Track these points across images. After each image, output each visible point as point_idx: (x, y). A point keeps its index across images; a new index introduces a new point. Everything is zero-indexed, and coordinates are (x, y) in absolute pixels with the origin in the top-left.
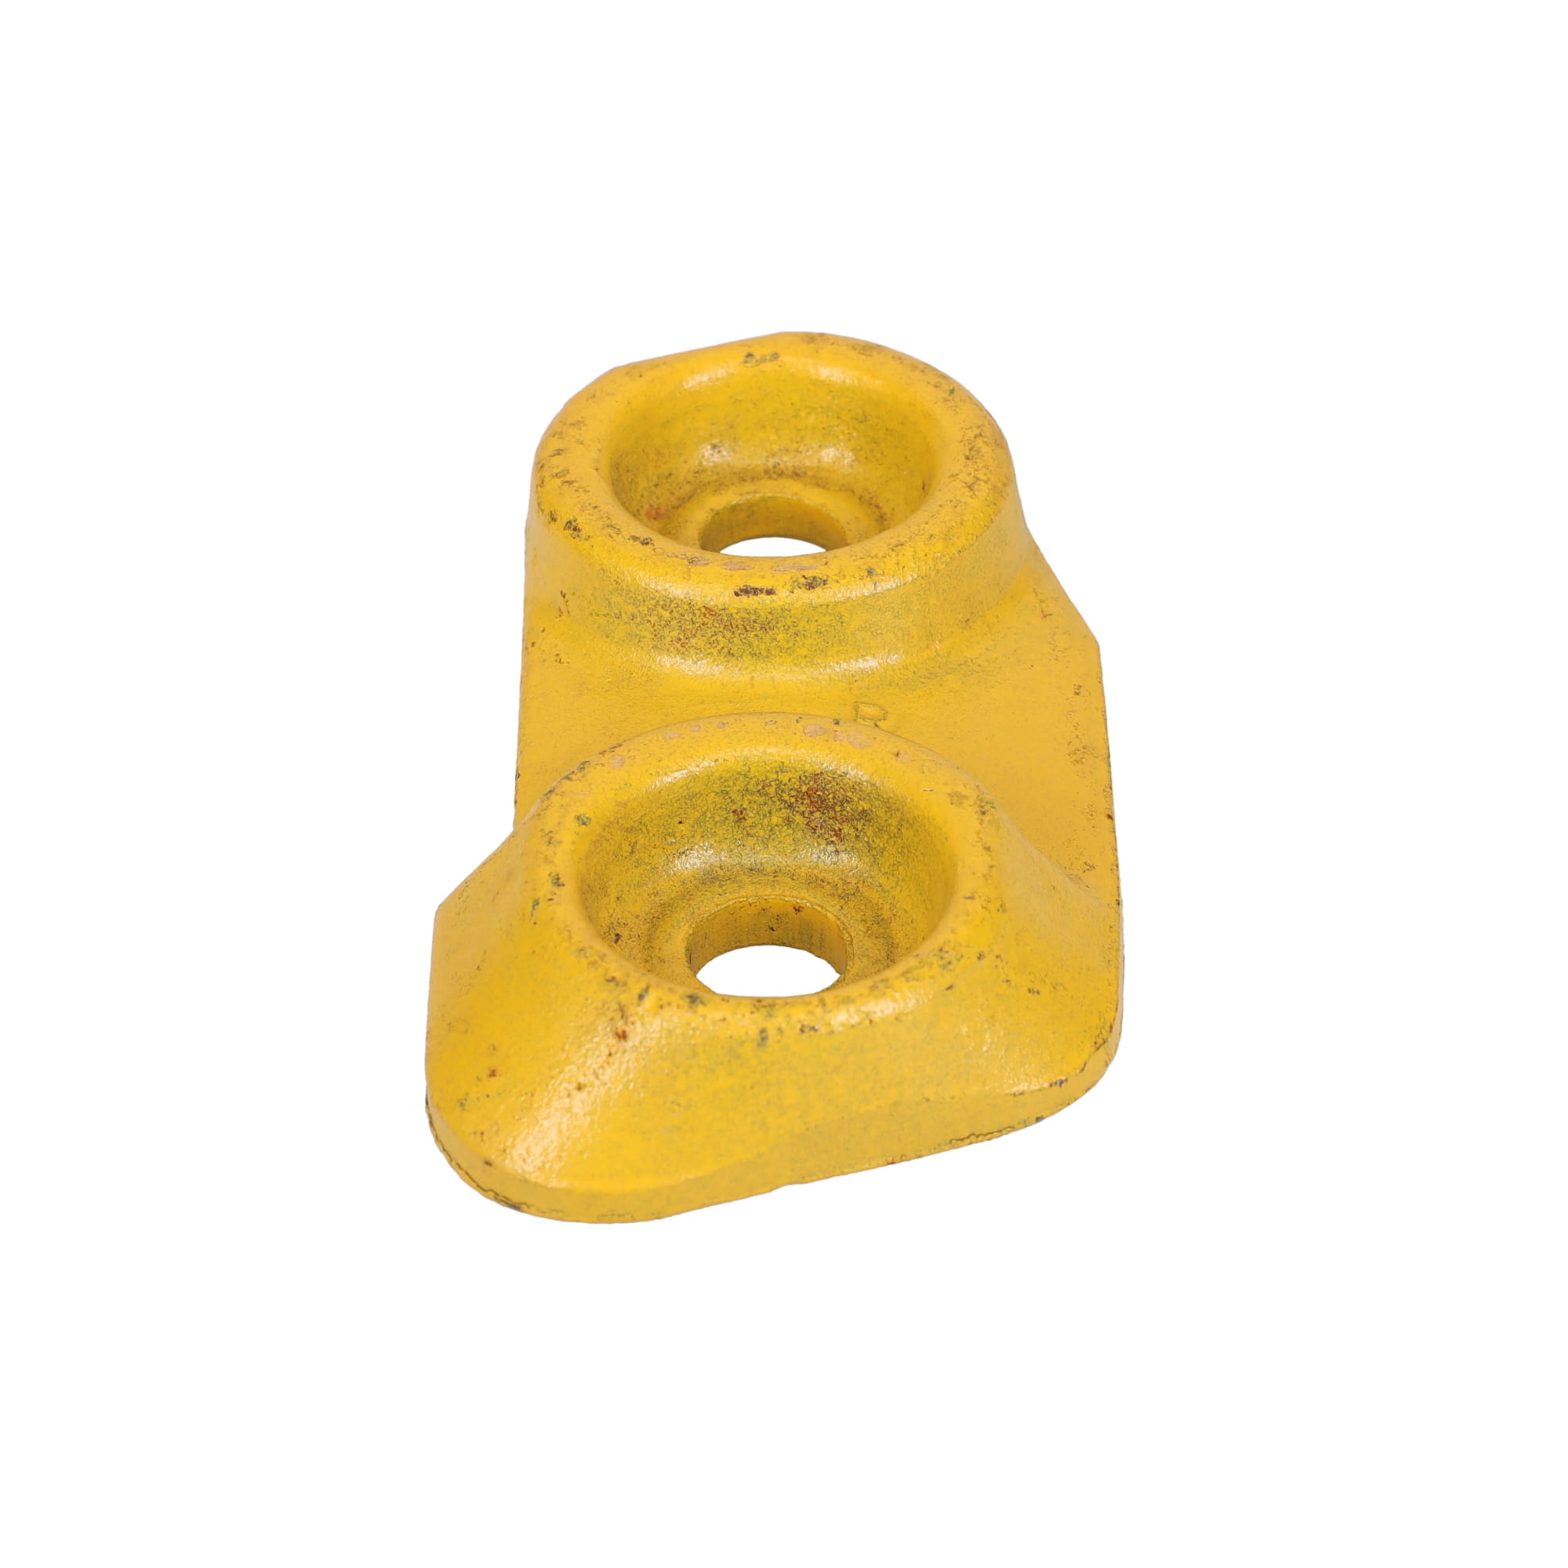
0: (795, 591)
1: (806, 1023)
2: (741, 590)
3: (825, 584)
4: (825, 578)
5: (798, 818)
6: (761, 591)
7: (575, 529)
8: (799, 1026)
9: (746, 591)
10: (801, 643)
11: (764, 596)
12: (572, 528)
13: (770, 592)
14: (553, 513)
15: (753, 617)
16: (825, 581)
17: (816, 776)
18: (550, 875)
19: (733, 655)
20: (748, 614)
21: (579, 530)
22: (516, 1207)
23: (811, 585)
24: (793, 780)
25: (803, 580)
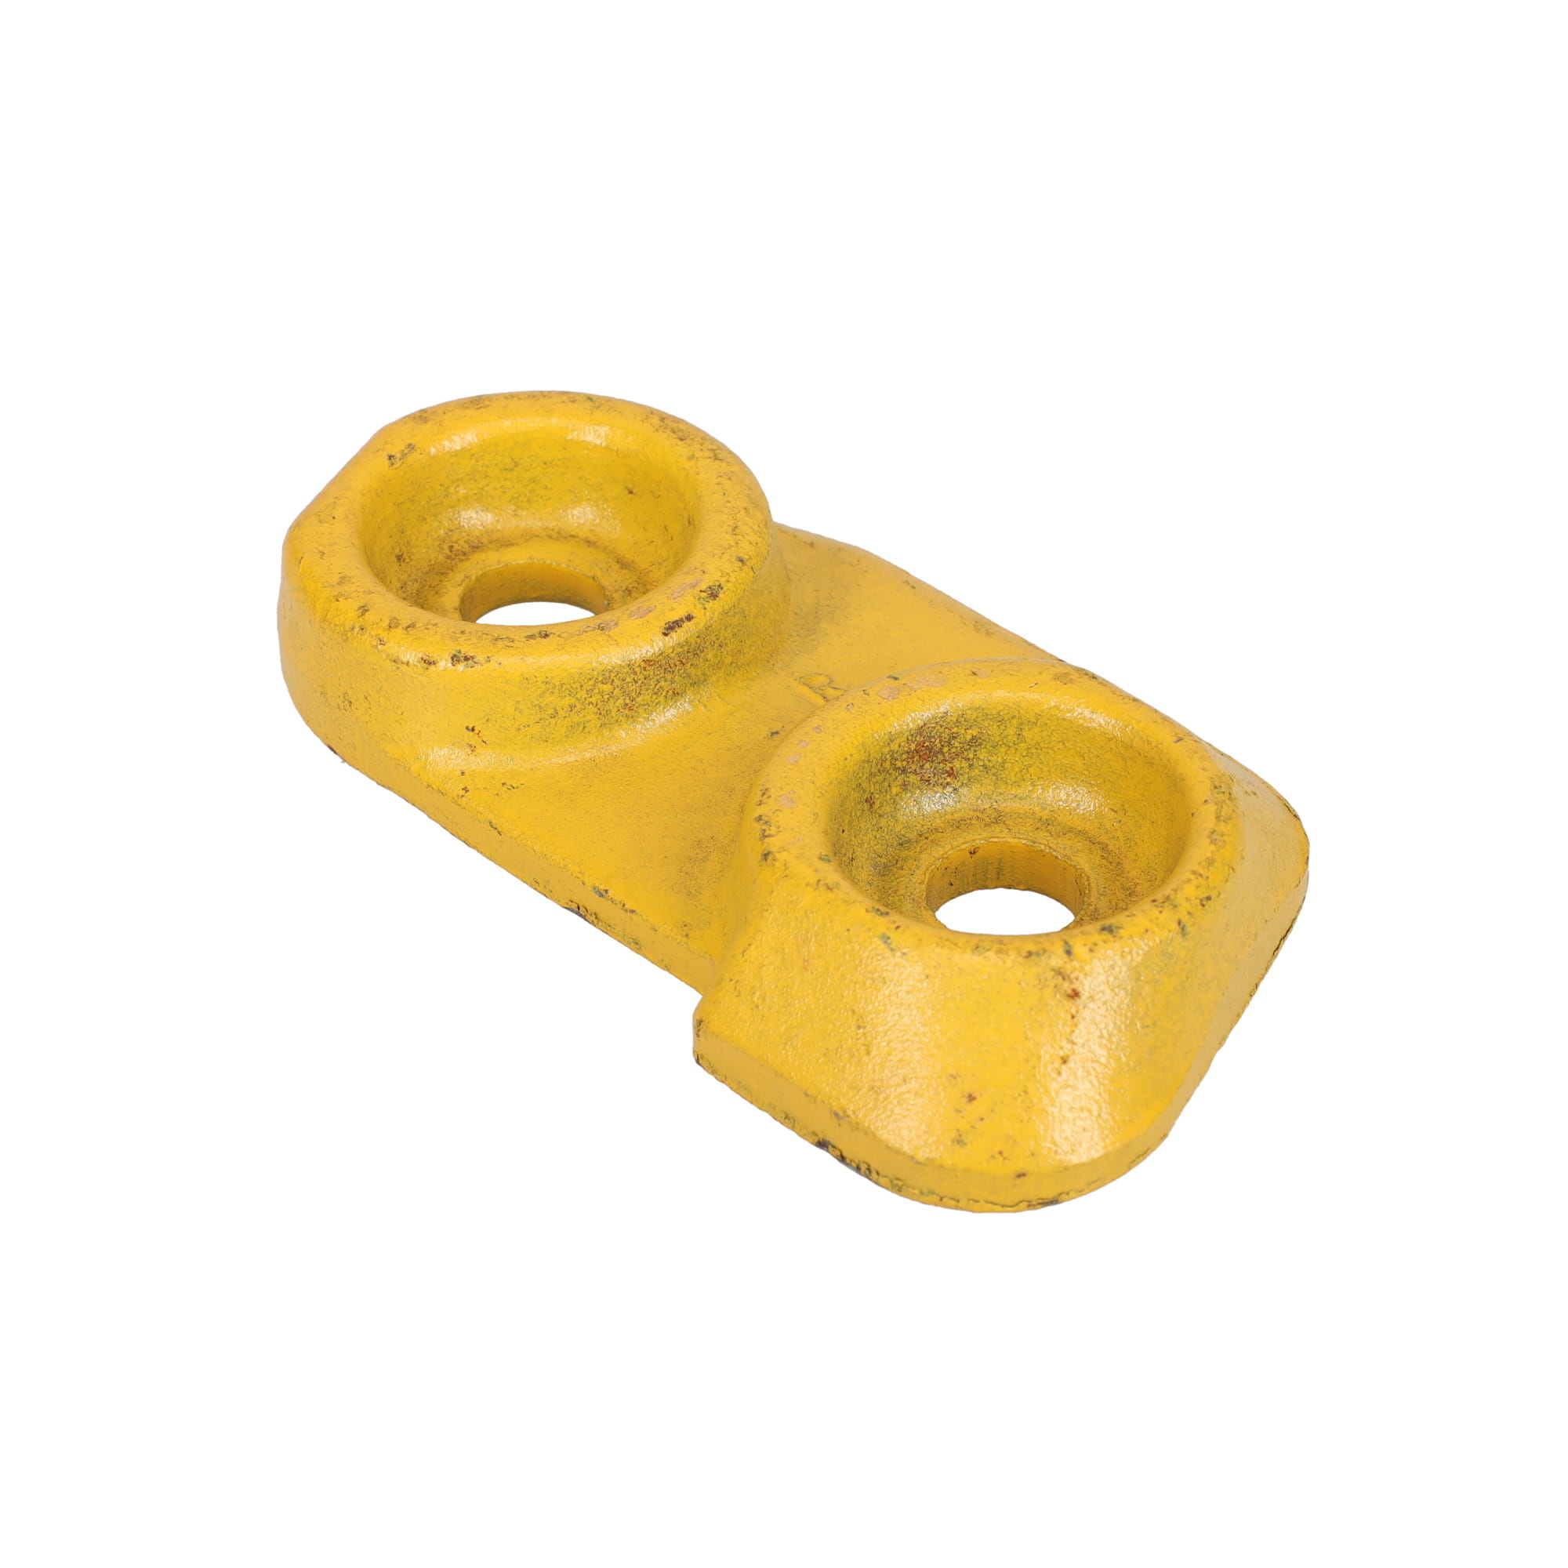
0: (706, 606)
1: (1201, 897)
2: (668, 629)
3: (722, 589)
4: (717, 584)
5: (913, 778)
6: (682, 620)
7: (466, 659)
8: (1198, 902)
9: (671, 628)
10: (725, 653)
11: (686, 624)
12: (462, 659)
13: (689, 618)
14: (425, 658)
15: (686, 648)
16: (719, 586)
17: (920, 730)
18: (867, 911)
19: (678, 693)
20: (681, 647)
21: (472, 658)
22: (1054, 1202)
23: (714, 596)
24: (902, 744)
25: (704, 595)
